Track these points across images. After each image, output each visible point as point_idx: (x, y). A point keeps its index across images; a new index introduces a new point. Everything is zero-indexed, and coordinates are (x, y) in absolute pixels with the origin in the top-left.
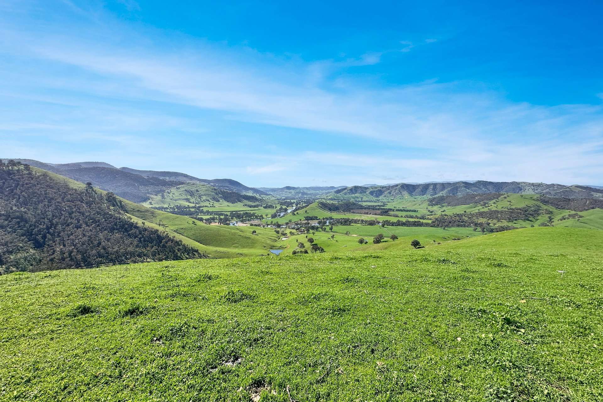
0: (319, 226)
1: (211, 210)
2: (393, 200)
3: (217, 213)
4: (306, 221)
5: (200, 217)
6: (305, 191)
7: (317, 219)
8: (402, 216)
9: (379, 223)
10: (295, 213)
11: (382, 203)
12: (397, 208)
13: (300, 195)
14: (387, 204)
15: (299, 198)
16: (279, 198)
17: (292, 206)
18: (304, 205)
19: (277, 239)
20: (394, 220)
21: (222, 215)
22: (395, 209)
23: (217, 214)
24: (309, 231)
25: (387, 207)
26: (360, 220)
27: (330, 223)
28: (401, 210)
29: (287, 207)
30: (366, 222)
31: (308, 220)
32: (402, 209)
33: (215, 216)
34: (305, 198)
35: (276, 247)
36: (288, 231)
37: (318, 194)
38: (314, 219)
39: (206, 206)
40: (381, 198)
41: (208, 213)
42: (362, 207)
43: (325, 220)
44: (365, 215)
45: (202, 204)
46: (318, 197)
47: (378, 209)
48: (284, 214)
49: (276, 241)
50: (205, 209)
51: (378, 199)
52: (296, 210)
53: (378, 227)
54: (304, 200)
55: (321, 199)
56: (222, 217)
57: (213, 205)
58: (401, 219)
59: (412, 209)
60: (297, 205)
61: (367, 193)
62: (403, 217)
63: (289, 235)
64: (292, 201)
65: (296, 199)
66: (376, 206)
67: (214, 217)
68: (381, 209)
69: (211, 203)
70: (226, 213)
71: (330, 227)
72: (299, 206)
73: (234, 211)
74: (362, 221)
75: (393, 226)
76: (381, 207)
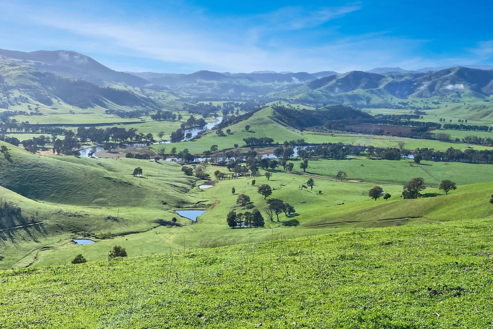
0: (277, 160)
1: (33, 120)
2: (437, 103)
3: (47, 128)
4: (248, 149)
5: (11, 136)
6: (243, 82)
7: (273, 145)
8: (457, 141)
9: (408, 153)
10: (224, 130)
11: (414, 111)
12: (447, 122)
13: (231, 91)
14: (424, 114)
15: (230, 97)
16: (185, 97)
17: (216, 116)
18: (242, 113)
19: (188, 187)
20: (442, 147)
21: (60, 132)
22: (443, 124)
23: (47, 131)
24: (257, 169)
25: (426, 120)
26: (365, 148)
27: (301, 153)
28: (456, 127)
29: (205, 117)
30: (380, 150)
31: (253, 146)
32: (459, 124)
33: (46, 135)
34: (243, 99)
35: (190, 203)
36: (211, 170)
37: (272, 90)
38: (266, 145)
39: (21, 113)
40: (410, 99)
41: (27, 127)
42: (368, 119)
43: (290, 147)
44: (376, 136)
45: (12, 109)
46: (271, 95)
47: (406, 123)
48: (199, 133)
49: (186, 191)
50: (20, 119)
51: (405, 101)
52: (224, 124)
53: (406, 162)
54: (240, 103)
55: (278, 101)
56: (62, 138)
57: (36, 109)
58: (456, 146)
59: (479, 123)
60: (225, 113)
61: (381, 87)
62: (461, 140)
63: (213, 178)
64: (215, 104)
65: (224, 100)
66: (400, 117)
67: (43, 137)
68: (413, 123)
69: (33, 107)
70: (68, 129)
71: (302, 161)
72: (230, 115)
73: (87, 125)
74: (371, 149)
75: (440, 161)
76: (411, 120)
